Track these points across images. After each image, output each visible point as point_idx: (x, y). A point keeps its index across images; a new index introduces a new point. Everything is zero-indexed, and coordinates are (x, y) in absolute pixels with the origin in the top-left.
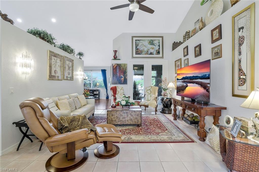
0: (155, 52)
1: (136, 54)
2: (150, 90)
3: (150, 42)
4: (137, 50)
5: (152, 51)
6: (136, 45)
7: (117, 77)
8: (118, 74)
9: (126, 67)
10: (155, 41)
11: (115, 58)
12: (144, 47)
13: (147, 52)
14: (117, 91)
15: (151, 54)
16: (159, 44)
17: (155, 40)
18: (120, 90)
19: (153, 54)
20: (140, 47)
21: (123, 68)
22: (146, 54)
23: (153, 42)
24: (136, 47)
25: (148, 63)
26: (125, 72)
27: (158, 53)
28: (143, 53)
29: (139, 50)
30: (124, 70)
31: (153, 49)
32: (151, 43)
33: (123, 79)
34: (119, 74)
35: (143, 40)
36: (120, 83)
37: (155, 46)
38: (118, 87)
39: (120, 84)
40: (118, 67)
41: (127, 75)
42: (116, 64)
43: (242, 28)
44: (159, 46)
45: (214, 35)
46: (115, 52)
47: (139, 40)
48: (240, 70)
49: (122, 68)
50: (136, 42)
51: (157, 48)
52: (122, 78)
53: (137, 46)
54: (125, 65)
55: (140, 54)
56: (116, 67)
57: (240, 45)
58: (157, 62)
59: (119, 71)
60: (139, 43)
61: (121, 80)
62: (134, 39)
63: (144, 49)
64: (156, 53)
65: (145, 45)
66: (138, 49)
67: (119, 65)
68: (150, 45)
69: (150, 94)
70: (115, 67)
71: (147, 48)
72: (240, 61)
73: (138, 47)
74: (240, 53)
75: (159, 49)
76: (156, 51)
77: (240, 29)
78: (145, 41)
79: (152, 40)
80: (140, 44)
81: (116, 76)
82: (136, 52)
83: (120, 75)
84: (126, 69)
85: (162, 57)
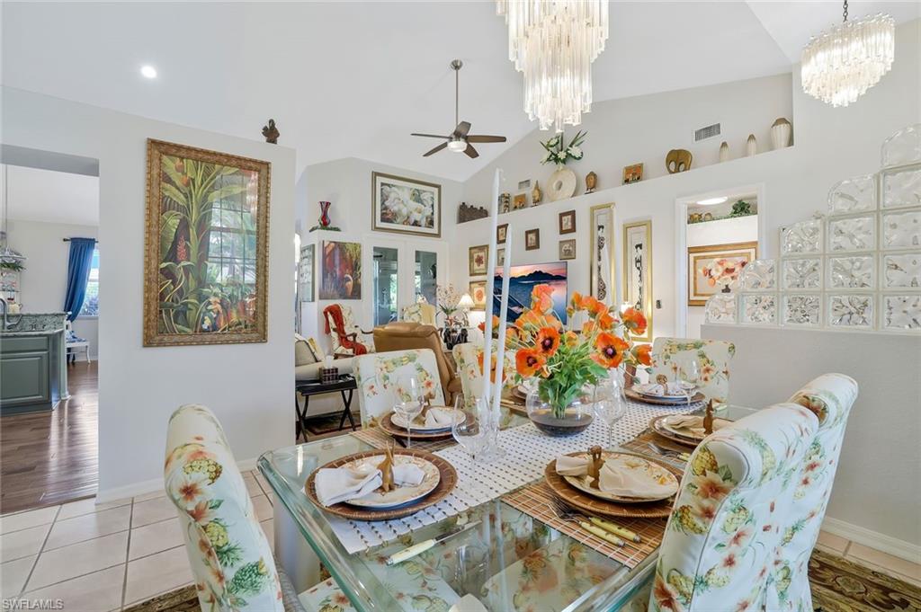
0: (423, 222)
1: (383, 220)
2: (417, 312)
3: (414, 195)
4: (385, 211)
5: (416, 216)
6: (382, 196)
7: (333, 278)
8: (337, 270)
9: (360, 253)
10: (424, 194)
11: (325, 223)
12: (401, 206)
13: (408, 217)
15: (416, 224)
16: (433, 203)
17: (424, 191)
18: (349, 315)
19: (420, 226)
20: (392, 204)
21: (350, 255)
22: (406, 223)
24: (383, 204)
25: (407, 246)
26: (357, 265)
27: (431, 223)
28: (398, 220)
29: (390, 210)
30: (354, 260)
31: (420, 213)
32: (417, 197)
33: (350, 284)
34: (340, 270)
35: (399, 187)
36: (344, 296)
37: (425, 206)
38: (343, 307)
39: (343, 299)
40: (337, 252)
41: (360, 273)
42: (331, 242)
43: (603, 227)
44: (432, 206)
45: (564, 223)
46: (325, 206)
47: (388, 185)
48: (600, 279)
49: (348, 254)
50: (382, 189)
51: (428, 211)
52: (349, 282)
53: (384, 201)
54: (357, 246)
55: (392, 222)
56: (334, 249)
57: (600, 247)
58: (427, 245)
59: (340, 264)
60: (390, 193)
61: (347, 288)
62: (380, 180)
63: (400, 210)
64: (427, 225)
65: (401, 199)
66: (386, 208)
67: (340, 246)
68: (414, 201)
70: (328, 251)
71: (408, 209)
72: (599, 268)
73: (387, 203)
74: (600, 259)
75: (433, 214)
76: (427, 218)
77: (601, 227)
78: (403, 191)
79: (418, 190)
80: (392, 196)
81: (332, 274)
82: (382, 214)
83: (343, 274)
84: (358, 258)
85: (438, 235)
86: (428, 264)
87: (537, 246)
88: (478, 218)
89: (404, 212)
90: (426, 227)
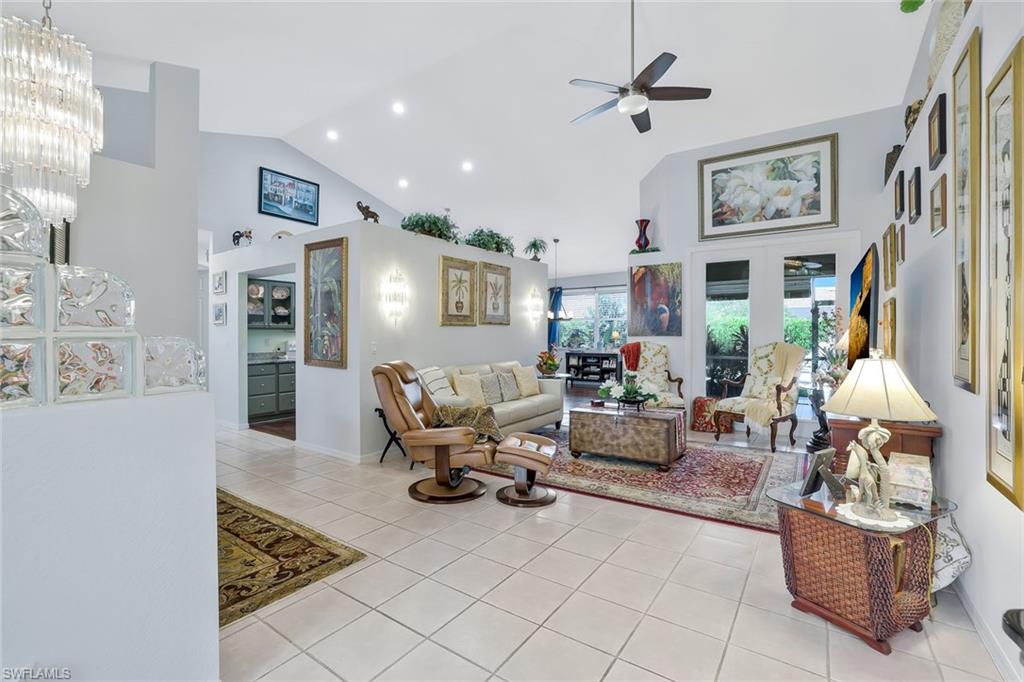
0: (797, 207)
1: (717, 222)
2: (767, 356)
3: (774, 170)
4: (720, 210)
5: (782, 202)
6: (714, 189)
7: (644, 311)
8: (649, 300)
9: (680, 276)
10: (795, 162)
11: (643, 245)
12: (749, 194)
13: (763, 208)
14: (641, 358)
15: (779, 214)
16: (819, 170)
17: (795, 157)
18: (654, 355)
19: (789, 216)
20: (732, 197)
21: (665, 279)
22: (758, 218)
23: (790, 166)
24: (715, 199)
25: (767, 253)
26: (674, 291)
27: (815, 206)
28: (743, 218)
29: (729, 207)
30: (670, 285)
31: (786, 195)
32: (781, 171)
33: (666, 316)
34: (652, 299)
35: (742, 168)
37: (798, 181)
38: (645, 346)
39: (658, 335)
40: (648, 278)
41: (680, 302)
42: (640, 267)
44: (817, 176)
46: (643, 224)
47: (725, 171)
49: (662, 279)
50: (713, 180)
51: (807, 187)
52: (664, 315)
53: (719, 195)
54: (674, 267)
55: (732, 223)
56: (644, 275)
59: (652, 293)
60: (728, 181)
61: (661, 322)
62: (709, 168)
63: (746, 202)
64: (805, 211)
65: (749, 184)
66: (721, 205)
67: (651, 272)
68: (774, 179)
69: (766, 373)
70: (637, 278)
71: (761, 195)
73: (721, 198)
75: (817, 189)
76: (803, 200)
78: (751, 171)
79: (782, 160)
80: (732, 184)
81: (642, 306)
82: (715, 216)
84: (677, 282)
85: (833, 223)
89: (755, 201)
90: (801, 214)
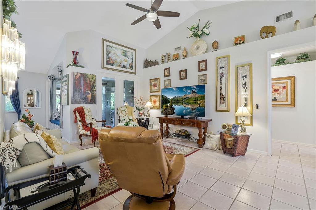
0: (128, 66)
1: (108, 64)
2: (125, 110)
3: (123, 53)
4: (108, 59)
5: (124, 63)
6: (107, 51)
7: (80, 93)
8: (82, 88)
9: (95, 80)
10: (128, 53)
11: (75, 63)
12: (117, 57)
13: (120, 63)
14: (85, 114)
15: (124, 67)
16: (132, 57)
17: (128, 52)
18: (89, 112)
19: (126, 68)
20: (112, 56)
21: (90, 81)
22: (119, 66)
23: (127, 53)
24: (107, 55)
25: (119, 78)
26: (93, 86)
27: (131, 67)
28: (115, 65)
29: (111, 59)
30: (92, 83)
31: (126, 62)
32: (125, 54)
34: (84, 88)
35: (115, 48)
36: (86, 102)
37: (129, 59)
38: (85, 108)
40: (82, 79)
41: (95, 90)
42: (78, 73)
43: (223, 67)
44: (132, 59)
45: (201, 66)
46: (76, 54)
47: (110, 46)
48: (221, 94)
49: (88, 80)
50: (107, 48)
51: (130, 62)
52: (89, 95)
53: (108, 54)
54: (93, 76)
55: (112, 65)
56: (80, 77)
57: (221, 78)
58: (129, 78)
59: (84, 85)
60: (111, 50)
61: (87, 98)
62: (106, 43)
63: (116, 60)
64: (130, 68)
65: (117, 54)
66: (109, 58)
67: (84, 76)
68: (123, 56)
69: (126, 115)
70: (77, 78)
71: (120, 59)
72: (221, 88)
73: (110, 55)
74: (221, 83)
75: (132, 63)
76: (129, 64)
77: (221, 68)
78: (118, 50)
79: (125, 51)
80: (112, 52)
81: (79, 90)
82: (107, 61)
83: (85, 90)
84: (94, 82)
85: (135, 73)
86: (129, 87)
87: (186, 78)
88: (154, 65)
89: (119, 60)
90: (129, 69)
